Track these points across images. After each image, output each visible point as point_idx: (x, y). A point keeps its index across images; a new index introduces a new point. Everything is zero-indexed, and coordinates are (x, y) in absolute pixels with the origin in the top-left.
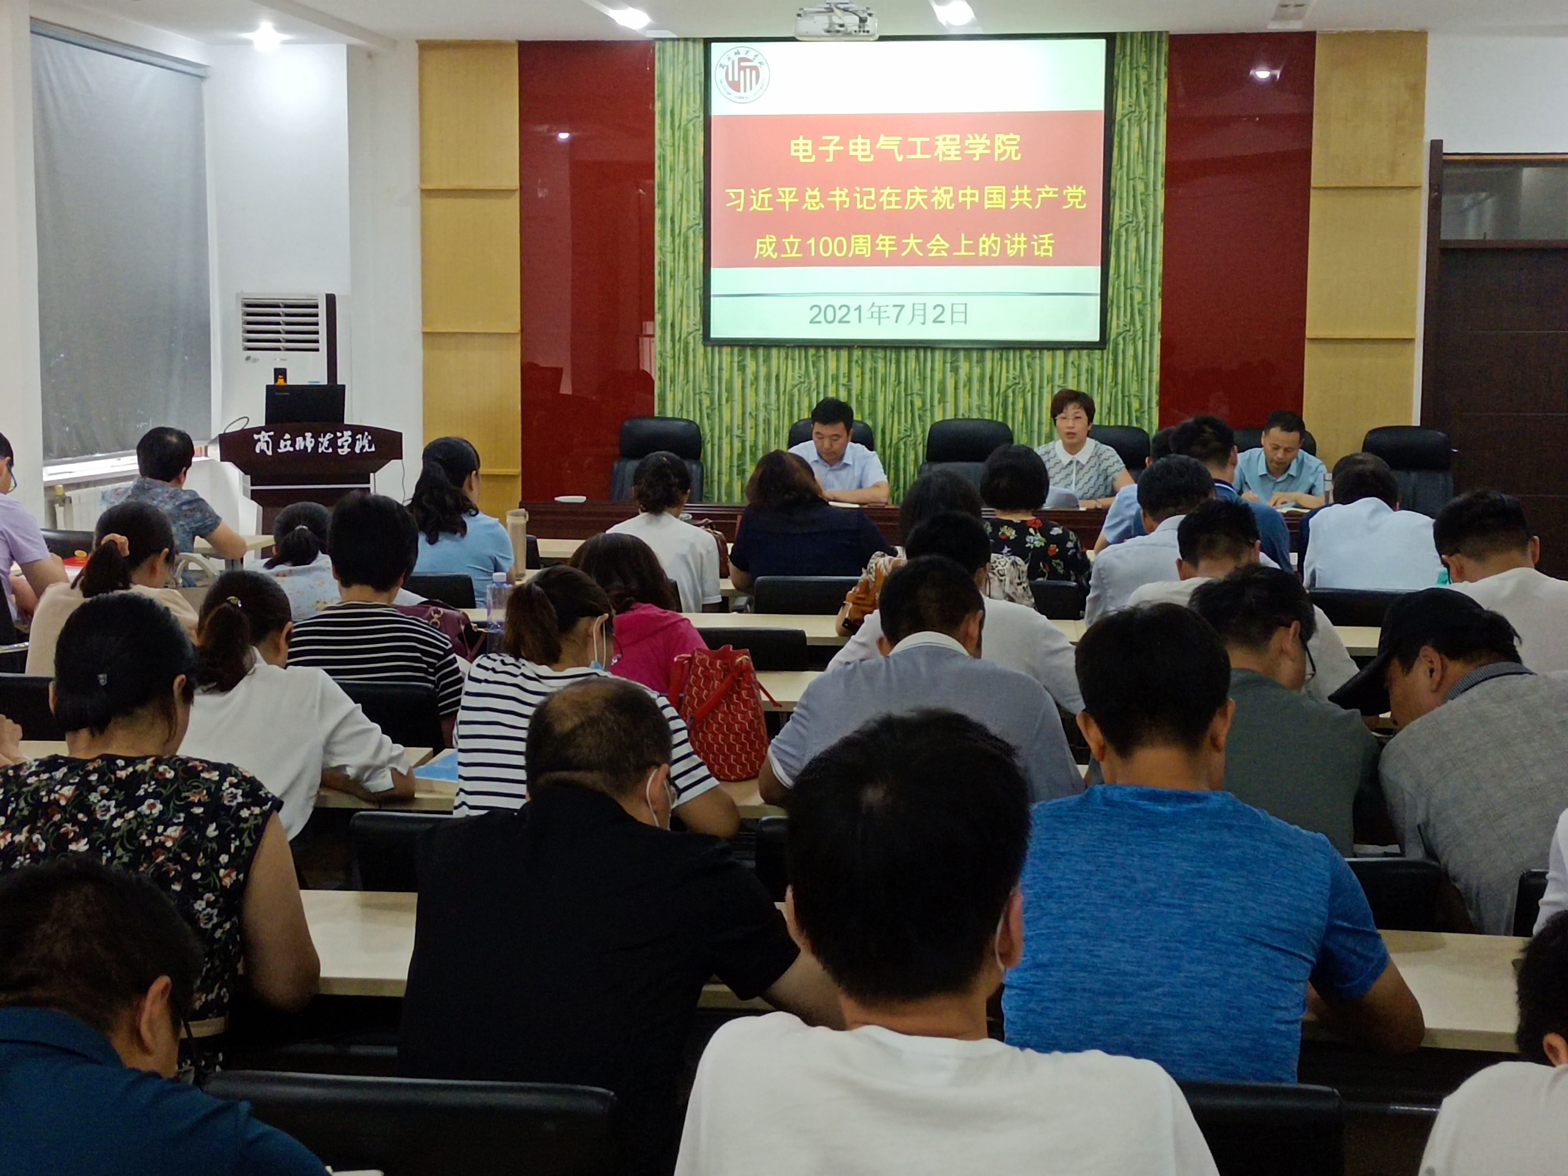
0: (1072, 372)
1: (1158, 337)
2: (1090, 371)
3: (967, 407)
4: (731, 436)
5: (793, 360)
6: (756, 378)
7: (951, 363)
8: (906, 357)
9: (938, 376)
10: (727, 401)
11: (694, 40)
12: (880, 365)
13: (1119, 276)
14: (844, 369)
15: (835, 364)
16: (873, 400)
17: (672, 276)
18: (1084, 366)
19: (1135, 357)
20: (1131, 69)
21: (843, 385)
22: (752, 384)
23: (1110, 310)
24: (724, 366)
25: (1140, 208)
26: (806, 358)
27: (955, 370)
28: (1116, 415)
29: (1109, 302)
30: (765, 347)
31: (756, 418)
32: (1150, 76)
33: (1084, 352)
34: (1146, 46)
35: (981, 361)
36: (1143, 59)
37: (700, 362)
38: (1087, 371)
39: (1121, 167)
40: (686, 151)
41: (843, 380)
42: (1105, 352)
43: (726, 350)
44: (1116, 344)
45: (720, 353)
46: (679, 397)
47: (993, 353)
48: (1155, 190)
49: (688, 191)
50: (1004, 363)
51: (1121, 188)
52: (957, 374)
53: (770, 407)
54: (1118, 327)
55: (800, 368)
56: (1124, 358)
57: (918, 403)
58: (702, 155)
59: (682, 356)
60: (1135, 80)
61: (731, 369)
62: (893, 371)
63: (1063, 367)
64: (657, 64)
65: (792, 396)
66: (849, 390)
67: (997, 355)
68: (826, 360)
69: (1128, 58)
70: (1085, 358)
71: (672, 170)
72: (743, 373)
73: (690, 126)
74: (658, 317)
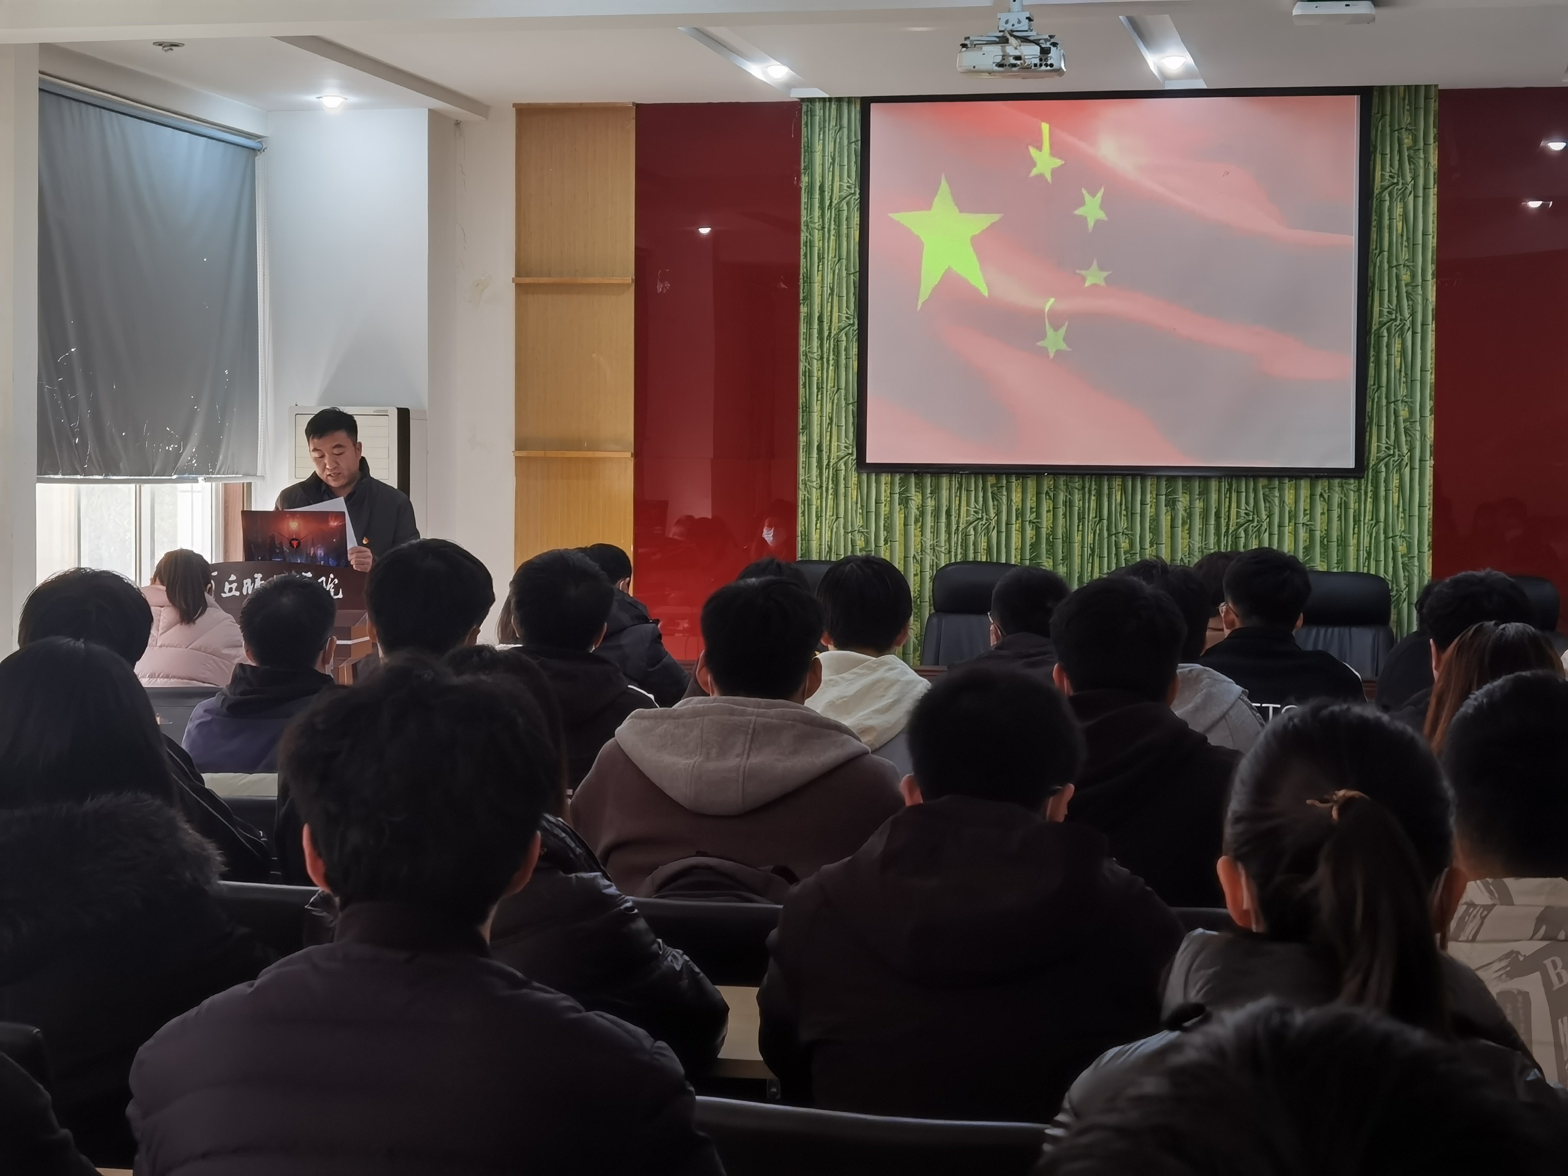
0: (1320, 507)
1: (1429, 463)
2: (1344, 506)
3: (1187, 549)
5: (968, 491)
6: (922, 513)
7: (1166, 495)
8: (1110, 488)
9: (1149, 511)
11: (850, 100)
12: (1077, 496)
13: (1379, 387)
14: (1030, 503)
15: (1020, 495)
16: (1068, 540)
17: (820, 389)
18: (1336, 500)
19: (1401, 487)
20: (1392, 131)
21: (1030, 522)
22: (916, 521)
23: (1368, 429)
24: (883, 498)
25: (1405, 302)
26: (984, 490)
27: (1172, 504)
28: (1377, 561)
30: (933, 474)
31: (921, 562)
32: (1415, 140)
33: (1336, 482)
34: (1410, 104)
35: (1204, 493)
36: (1406, 120)
37: (853, 492)
38: (1340, 505)
39: (1381, 251)
40: (838, 235)
41: (1030, 516)
42: (1362, 481)
43: (885, 478)
44: (1377, 472)
45: (878, 482)
46: (826, 537)
47: (1220, 483)
48: (1424, 280)
49: (840, 284)
50: (1234, 495)
51: (1380, 277)
52: (1173, 509)
53: (938, 549)
54: (1379, 451)
55: (976, 501)
56: (1387, 490)
57: (1124, 545)
58: (857, 240)
59: (830, 486)
60: (1397, 145)
61: (891, 502)
62: (1093, 504)
63: (1308, 500)
64: (804, 130)
65: (966, 536)
66: (1038, 529)
67: (1225, 485)
68: (1009, 490)
69: (1388, 118)
70: (1337, 489)
71: (821, 259)
72: (906, 507)
73: (844, 205)
74: (802, 439)
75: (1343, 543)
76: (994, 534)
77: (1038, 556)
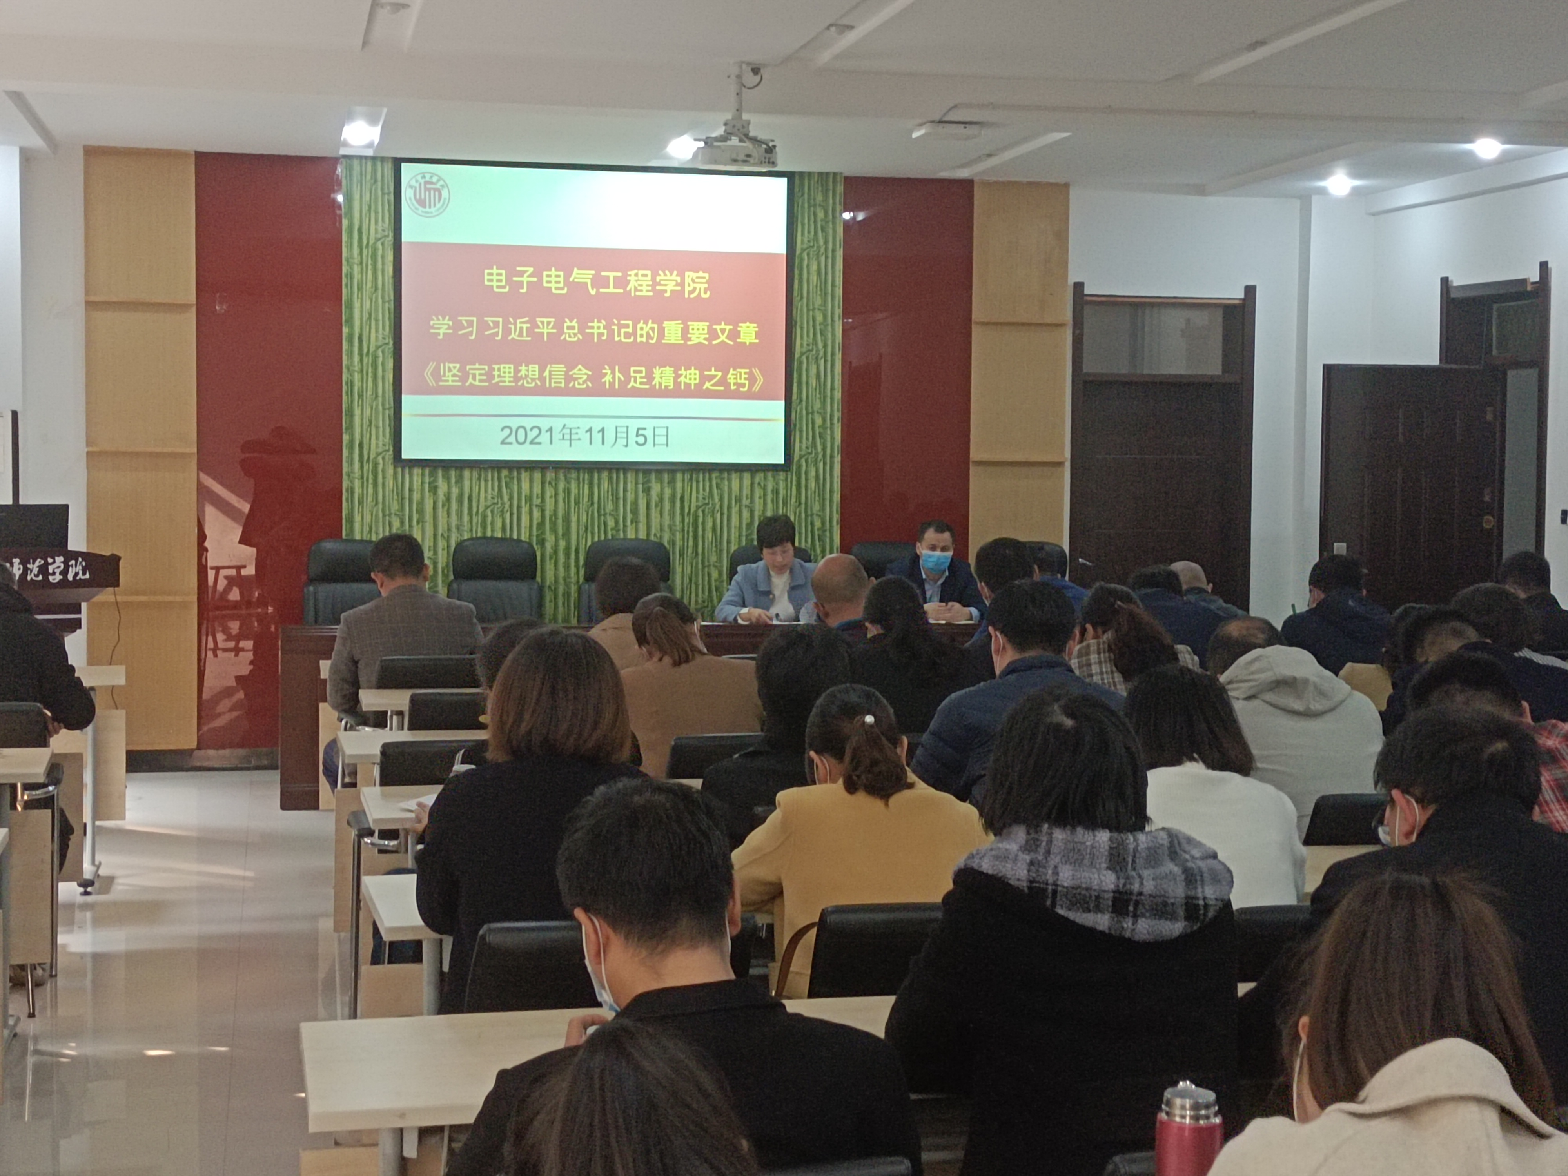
0: (758, 492)
1: (838, 459)
2: (776, 492)
3: (659, 527)
5: (486, 481)
6: (448, 499)
7: (643, 484)
8: (599, 479)
9: (630, 496)
10: (418, 522)
11: (383, 159)
12: (573, 486)
13: (801, 401)
14: (537, 489)
15: (528, 484)
16: (567, 520)
17: (360, 396)
18: (770, 488)
19: (817, 477)
20: (809, 207)
21: (537, 506)
22: (444, 506)
23: (793, 433)
24: (415, 487)
25: (819, 337)
26: (499, 479)
27: (647, 491)
29: (793, 428)
30: (456, 468)
31: (448, 540)
32: (826, 214)
33: (770, 474)
34: (822, 185)
35: (672, 482)
36: (820, 198)
37: (390, 482)
38: (773, 492)
39: (802, 298)
40: (375, 270)
41: (536, 501)
42: (789, 473)
43: (417, 471)
44: (799, 467)
45: (411, 474)
46: (367, 518)
47: (684, 475)
48: (833, 320)
49: (377, 310)
50: (694, 484)
51: (801, 317)
52: (648, 495)
53: (462, 527)
54: (801, 450)
55: (493, 489)
56: (807, 480)
57: (611, 523)
58: (391, 274)
59: (371, 476)
60: (813, 217)
61: (422, 490)
62: (586, 491)
63: (750, 488)
64: (345, 182)
65: (485, 517)
66: (543, 511)
67: (687, 476)
68: (519, 480)
69: (806, 196)
70: (770, 479)
71: (360, 288)
72: (435, 494)
73: (379, 245)
74: (346, 438)
76: (508, 515)
77: (543, 533)
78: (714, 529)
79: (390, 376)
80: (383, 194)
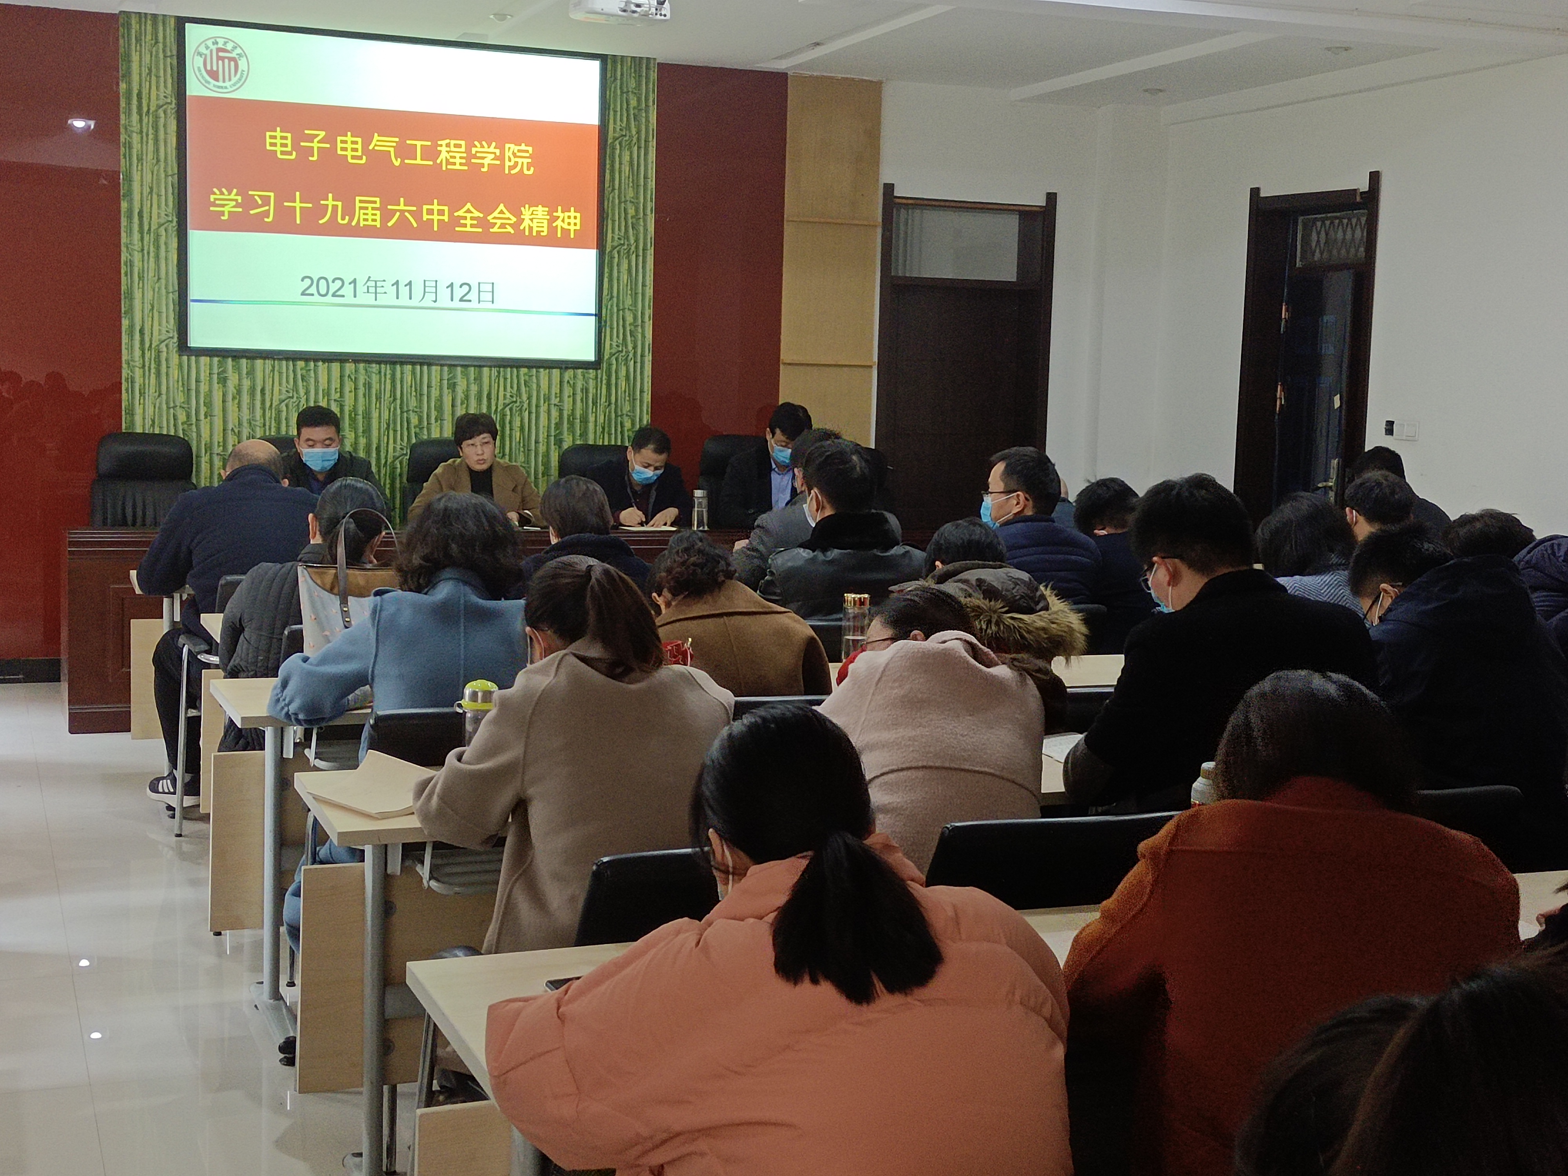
0: (567, 391)
1: (648, 358)
2: (585, 390)
4: (211, 454)
5: (280, 372)
6: (239, 392)
7: (448, 380)
8: (402, 373)
9: (435, 393)
10: (206, 416)
11: (165, 18)
12: (375, 378)
13: (612, 296)
14: (336, 384)
15: (326, 377)
16: (367, 416)
17: (141, 277)
18: (579, 385)
19: (627, 376)
20: (622, 93)
21: (335, 397)
22: (234, 398)
23: (604, 330)
24: (202, 378)
25: (631, 231)
26: (294, 371)
27: (453, 386)
28: (610, 434)
29: (603, 323)
30: (247, 358)
32: (639, 100)
33: (580, 371)
34: (635, 71)
35: (478, 379)
36: (633, 84)
37: (175, 373)
38: (582, 390)
39: (613, 189)
40: (156, 141)
41: (335, 393)
42: (599, 371)
43: (204, 360)
44: (610, 365)
45: (197, 362)
46: (150, 411)
47: (491, 370)
48: (645, 214)
49: (159, 185)
50: (502, 381)
51: (613, 210)
52: (454, 391)
53: (254, 423)
54: (611, 348)
55: (288, 382)
56: (617, 378)
58: (174, 145)
59: (153, 365)
60: (625, 105)
61: (211, 381)
62: (388, 387)
63: (559, 386)
64: (121, 41)
65: (279, 412)
66: (342, 407)
67: (494, 372)
68: (316, 373)
69: (619, 82)
70: (580, 377)
71: (140, 159)
72: (224, 386)
73: (161, 112)
74: (125, 323)
75: (584, 421)
78: (522, 428)
79: (174, 257)
80: (165, 57)
